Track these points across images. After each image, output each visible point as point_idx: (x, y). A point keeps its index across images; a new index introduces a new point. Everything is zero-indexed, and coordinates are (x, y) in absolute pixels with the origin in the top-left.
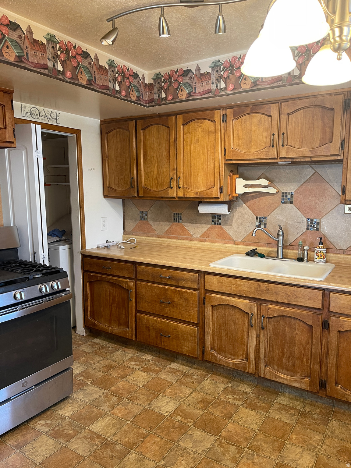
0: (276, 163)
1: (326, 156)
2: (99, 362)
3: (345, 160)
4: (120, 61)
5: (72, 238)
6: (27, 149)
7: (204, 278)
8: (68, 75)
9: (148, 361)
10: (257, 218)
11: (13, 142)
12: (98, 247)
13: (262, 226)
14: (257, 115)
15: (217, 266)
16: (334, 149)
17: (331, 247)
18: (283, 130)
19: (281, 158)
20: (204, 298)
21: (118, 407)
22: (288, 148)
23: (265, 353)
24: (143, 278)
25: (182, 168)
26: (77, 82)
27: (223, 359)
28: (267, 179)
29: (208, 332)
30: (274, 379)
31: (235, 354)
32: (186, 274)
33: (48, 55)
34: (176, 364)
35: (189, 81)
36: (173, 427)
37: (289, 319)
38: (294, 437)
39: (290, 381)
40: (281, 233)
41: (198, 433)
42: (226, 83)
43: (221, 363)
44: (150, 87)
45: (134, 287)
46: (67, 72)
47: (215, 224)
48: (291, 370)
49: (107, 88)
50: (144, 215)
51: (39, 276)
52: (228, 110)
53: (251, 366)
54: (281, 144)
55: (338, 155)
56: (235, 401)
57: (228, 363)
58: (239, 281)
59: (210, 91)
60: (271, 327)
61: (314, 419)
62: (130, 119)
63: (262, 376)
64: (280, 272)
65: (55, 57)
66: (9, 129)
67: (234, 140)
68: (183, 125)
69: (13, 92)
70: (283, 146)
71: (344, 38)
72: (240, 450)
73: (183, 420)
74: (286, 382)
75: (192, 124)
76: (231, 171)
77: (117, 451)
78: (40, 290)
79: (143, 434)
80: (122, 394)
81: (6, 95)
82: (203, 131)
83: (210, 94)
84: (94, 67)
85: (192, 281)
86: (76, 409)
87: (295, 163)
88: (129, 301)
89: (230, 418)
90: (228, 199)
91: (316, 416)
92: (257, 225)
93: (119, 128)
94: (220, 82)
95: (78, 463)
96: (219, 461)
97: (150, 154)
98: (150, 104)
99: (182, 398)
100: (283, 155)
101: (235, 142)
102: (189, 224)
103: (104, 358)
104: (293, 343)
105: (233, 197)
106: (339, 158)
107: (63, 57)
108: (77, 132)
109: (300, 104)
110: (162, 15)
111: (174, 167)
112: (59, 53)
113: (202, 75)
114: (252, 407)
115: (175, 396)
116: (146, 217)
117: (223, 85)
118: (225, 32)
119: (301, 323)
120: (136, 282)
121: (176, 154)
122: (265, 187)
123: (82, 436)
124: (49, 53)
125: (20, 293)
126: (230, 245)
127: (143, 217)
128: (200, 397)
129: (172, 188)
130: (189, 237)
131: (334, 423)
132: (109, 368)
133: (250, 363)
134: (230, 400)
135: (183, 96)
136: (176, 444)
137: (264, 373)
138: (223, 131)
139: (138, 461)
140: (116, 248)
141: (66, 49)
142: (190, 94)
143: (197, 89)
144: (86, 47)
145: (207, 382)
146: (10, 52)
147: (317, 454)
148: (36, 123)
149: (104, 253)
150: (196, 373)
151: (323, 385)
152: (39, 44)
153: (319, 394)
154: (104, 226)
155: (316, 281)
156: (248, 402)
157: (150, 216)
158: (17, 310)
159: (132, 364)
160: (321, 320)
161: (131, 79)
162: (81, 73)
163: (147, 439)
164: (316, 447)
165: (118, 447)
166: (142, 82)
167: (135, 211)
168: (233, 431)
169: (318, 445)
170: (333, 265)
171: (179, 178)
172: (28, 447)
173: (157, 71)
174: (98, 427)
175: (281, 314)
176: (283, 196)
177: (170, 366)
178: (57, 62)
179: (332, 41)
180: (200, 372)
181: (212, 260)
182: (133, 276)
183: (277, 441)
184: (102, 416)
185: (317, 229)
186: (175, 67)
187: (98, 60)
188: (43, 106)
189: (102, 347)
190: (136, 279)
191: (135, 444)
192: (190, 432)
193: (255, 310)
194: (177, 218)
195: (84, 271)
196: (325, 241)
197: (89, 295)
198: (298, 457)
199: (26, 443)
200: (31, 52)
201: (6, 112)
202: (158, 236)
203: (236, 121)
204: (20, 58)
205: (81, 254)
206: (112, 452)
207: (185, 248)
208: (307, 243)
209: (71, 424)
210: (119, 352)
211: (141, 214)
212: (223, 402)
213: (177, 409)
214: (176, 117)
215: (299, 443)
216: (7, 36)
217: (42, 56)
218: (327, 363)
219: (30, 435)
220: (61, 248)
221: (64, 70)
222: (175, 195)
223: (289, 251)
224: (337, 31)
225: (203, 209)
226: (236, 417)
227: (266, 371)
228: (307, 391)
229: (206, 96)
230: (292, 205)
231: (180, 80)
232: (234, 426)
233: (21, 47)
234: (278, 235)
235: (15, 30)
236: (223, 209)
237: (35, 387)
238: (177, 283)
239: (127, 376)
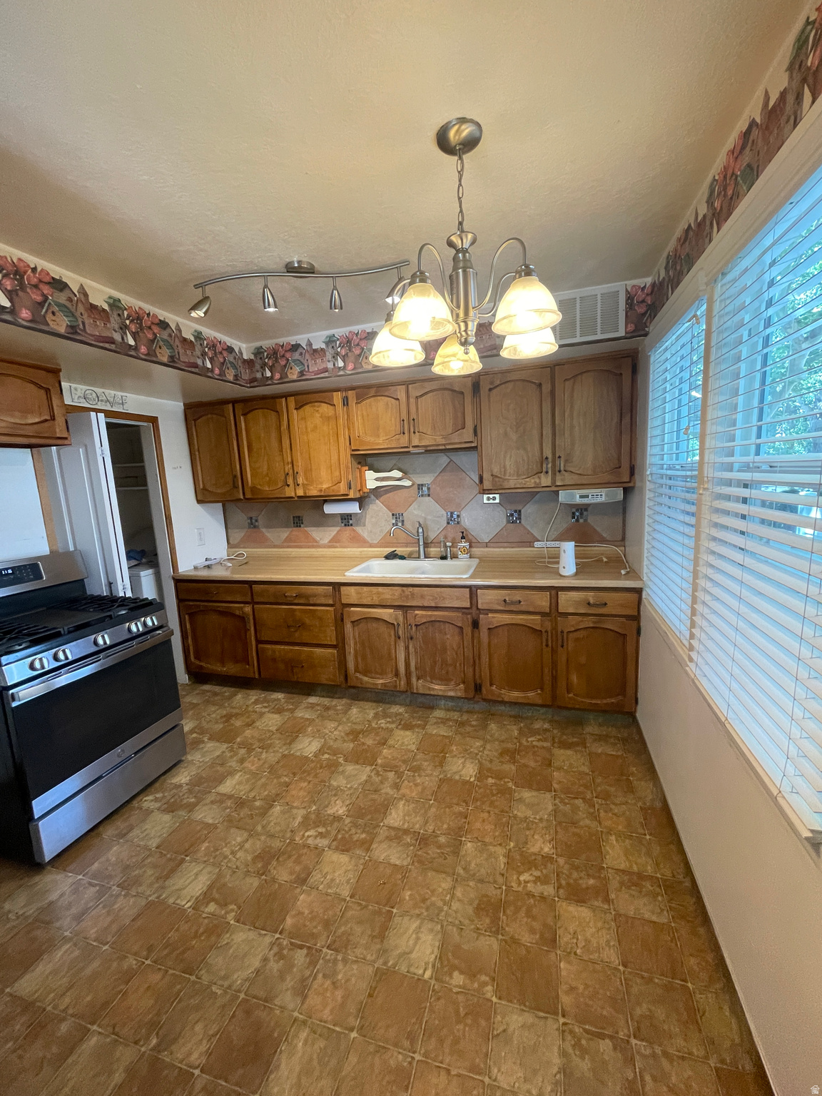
0: (408, 452)
1: (460, 443)
2: (214, 713)
3: (479, 447)
4: (208, 332)
5: (157, 559)
6: (86, 446)
7: (339, 591)
8: (143, 350)
9: (279, 700)
10: (393, 515)
11: (66, 438)
12: (196, 568)
13: (400, 524)
14: (383, 398)
15: (354, 574)
16: (467, 435)
17: (474, 540)
18: (413, 415)
19: (414, 447)
20: (342, 614)
21: (249, 759)
22: (420, 435)
23: (416, 665)
24: (262, 600)
25: (299, 461)
26: (154, 359)
27: (370, 680)
28: (400, 470)
29: (350, 653)
30: (428, 692)
31: (382, 673)
32: (317, 589)
33: (113, 325)
34: (314, 698)
35: (299, 358)
36: (321, 767)
37: (438, 624)
38: (454, 748)
39: (444, 691)
40: (421, 530)
41: (350, 768)
42: (344, 361)
43: (368, 686)
44: (249, 363)
45: (251, 613)
46: (140, 347)
47: (345, 525)
48: (445, 680)
49: (196, 366)
50: (253, 521)
51: (124, 612)
52: (349, 392)
53: (402, 683)
54: (412, 430)
55: (472, 442)
56: (388, 725)
57: (377, 684)
58: (380, 589)
59: (326, 370)
60: (419, 635)
61: (473, 726)
62: (224, 402)
63: (415, 691)
64: (423, 573)
65: (124, 328)
66: (60, 420)
67: (359, 427)
68: (296, 409)
69: (60, 370)
70: (414, 432)
71: (469, 333)
72: (400, 775)
73: (331, 757)
74: (440, 693)
75: (307, 408)
76: (359, 463)
77: (258, 808)
78: (129, 630)
79: (286, 782)
80: (251, 744)
81: (50, 375)
82: (321, 417)
83: (326, 374)
84: (177, 340)
85: (325, 596)
86: (194, 773)
87: (429, 451)
88: (247, 630)
89: (384, 744)
90: (358, 496)
91: (474, 723)
92: (393, 524)
93: (212, 414)
94: (337, 360)
95: (208, 833)
96: (379, 791)
97: (255, 446)
98: (252, 385)
99: (327, 734)
100: (416, 442)
101: (360, 429)
102: (314, 528)
103: (222, 706)
104: (444, 650)
105: (364, 493)
106: (473, 445)
107: (133, 328)
108: (154, 420)
109: (429, 386)
110: (266, 286)
111: (289, 460)
112: (128, 322)
113: (315, 351)
114: (407, 727)
115: (318, 734)
116: (257, 524)
117: (341, 364)
118: (341, 308)
119: (451, 626)
120: (253, 606)
121: (291, 444)
122: (399, 479)
123: (208, 801)
124: (114, 322)
125: (103, 637)
126: (365, 549)
127: (253, 524)
128: (347, 728)
129: (288, 486)
130: (315, 544)
131: (493, 726)
132: (228, 717)
133: (400, 681)
134: (382, 725)
135: (293, 375)
136: (327, 784)
137: (417, 688)
138: (346, 416)
139: (283, 812)
140: (219, 567)
141: (138, 317)
142: (302, 373)
143: (310, 366)
144: (163, 314)
145: (354, 710)
146: (57, 320)
147: (479, 761)
148: (97, 411)
149: (204, 574)
150: (339, 704)
151: (478, 688)
152: (98, 310)
153: (475, 699)
154: (201, 539)
155: (462, 578)
156: (402, 723)
157: (260, 523)
158: (100, 660)
159: (258, 707)
160: (470, 620)
161: (225, 354)
162: (160, 348)
163: (291, 787)
164: (477, 754)
165: (258, 803)
166: (239, 357)
167: (240, 517)
168: (390, 757)
169: (480, 751)
170: (477, 560)
171: (297, 473)
172: (136, 832)
173: (258, 344)
174: (227, 787)
175: (429, 619)
176: (419, 489)
177: (307, 701)
178: (126, 333)
179: (459, 335)
180: (344, 701)
181: (347, 568)
182: (249, 599)
183: (438, 756)
184: (231, 773)
185: (458, 523)
186: (281, 341)
187: (180, 331)
188: (103, 387)
189: (216, 694)
190: (253, 603)
191: (277, 795)
192: (341, 769)
193: (401, 619)
194: (298, 522)
195: (180, 600)
196: (467, 535)
197: (189, 631)
198: (460, 768)
199: (131, 828)
200: (88, 321)
201: (53, 399)
202: (275, 547)
203: (359, 405)
204: (73, 329)
205: (173, 578)
206: (250, 810)
207: (311, 557)
208: (450, 539)
209: (190, 791)
210: (239, 696)
211: (249, 521)
212: (374, 728)
213: (322, 747)
214: (286, 399)
215: (460, 753)
216: (50, 298)
217: (104, 327)
218: (480, 664)
219: (134, 817)
220: (142, 574)
221: (136, 344)
222: (293, 495)
223: (431, 549)
224: (462, 325)
225: (329, 509)
226: (391, 742)
227: (419, 685)
228: (463, 698)
229: (322, 375)
230: (430, 498)
231: (288, 355)
232: (390, 752)
233: (73, 314)
234: (418, 532)
235: (61, 290)
236: (353, 508)
237: (135, 756)
238: (306, 600)
239: (254, 722)
